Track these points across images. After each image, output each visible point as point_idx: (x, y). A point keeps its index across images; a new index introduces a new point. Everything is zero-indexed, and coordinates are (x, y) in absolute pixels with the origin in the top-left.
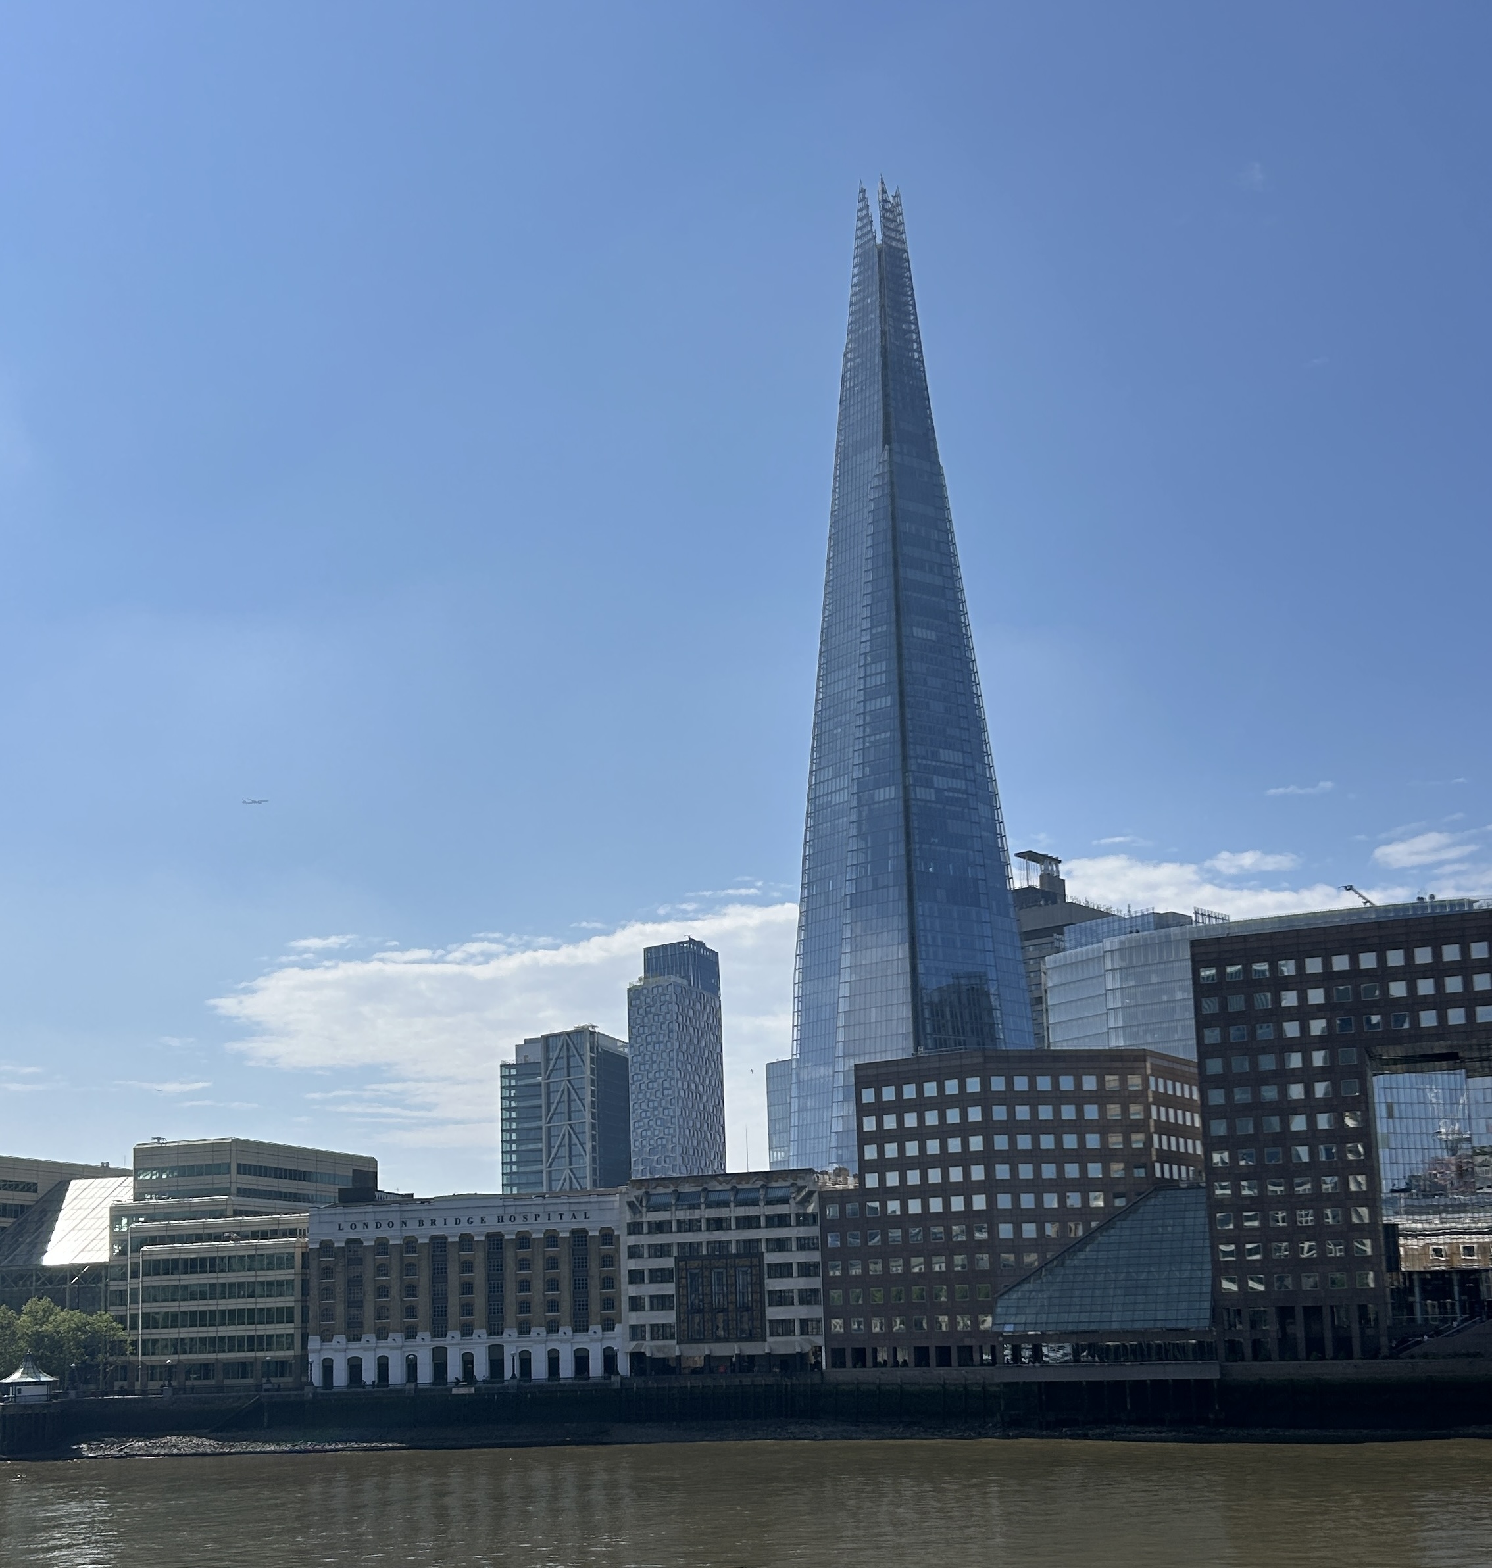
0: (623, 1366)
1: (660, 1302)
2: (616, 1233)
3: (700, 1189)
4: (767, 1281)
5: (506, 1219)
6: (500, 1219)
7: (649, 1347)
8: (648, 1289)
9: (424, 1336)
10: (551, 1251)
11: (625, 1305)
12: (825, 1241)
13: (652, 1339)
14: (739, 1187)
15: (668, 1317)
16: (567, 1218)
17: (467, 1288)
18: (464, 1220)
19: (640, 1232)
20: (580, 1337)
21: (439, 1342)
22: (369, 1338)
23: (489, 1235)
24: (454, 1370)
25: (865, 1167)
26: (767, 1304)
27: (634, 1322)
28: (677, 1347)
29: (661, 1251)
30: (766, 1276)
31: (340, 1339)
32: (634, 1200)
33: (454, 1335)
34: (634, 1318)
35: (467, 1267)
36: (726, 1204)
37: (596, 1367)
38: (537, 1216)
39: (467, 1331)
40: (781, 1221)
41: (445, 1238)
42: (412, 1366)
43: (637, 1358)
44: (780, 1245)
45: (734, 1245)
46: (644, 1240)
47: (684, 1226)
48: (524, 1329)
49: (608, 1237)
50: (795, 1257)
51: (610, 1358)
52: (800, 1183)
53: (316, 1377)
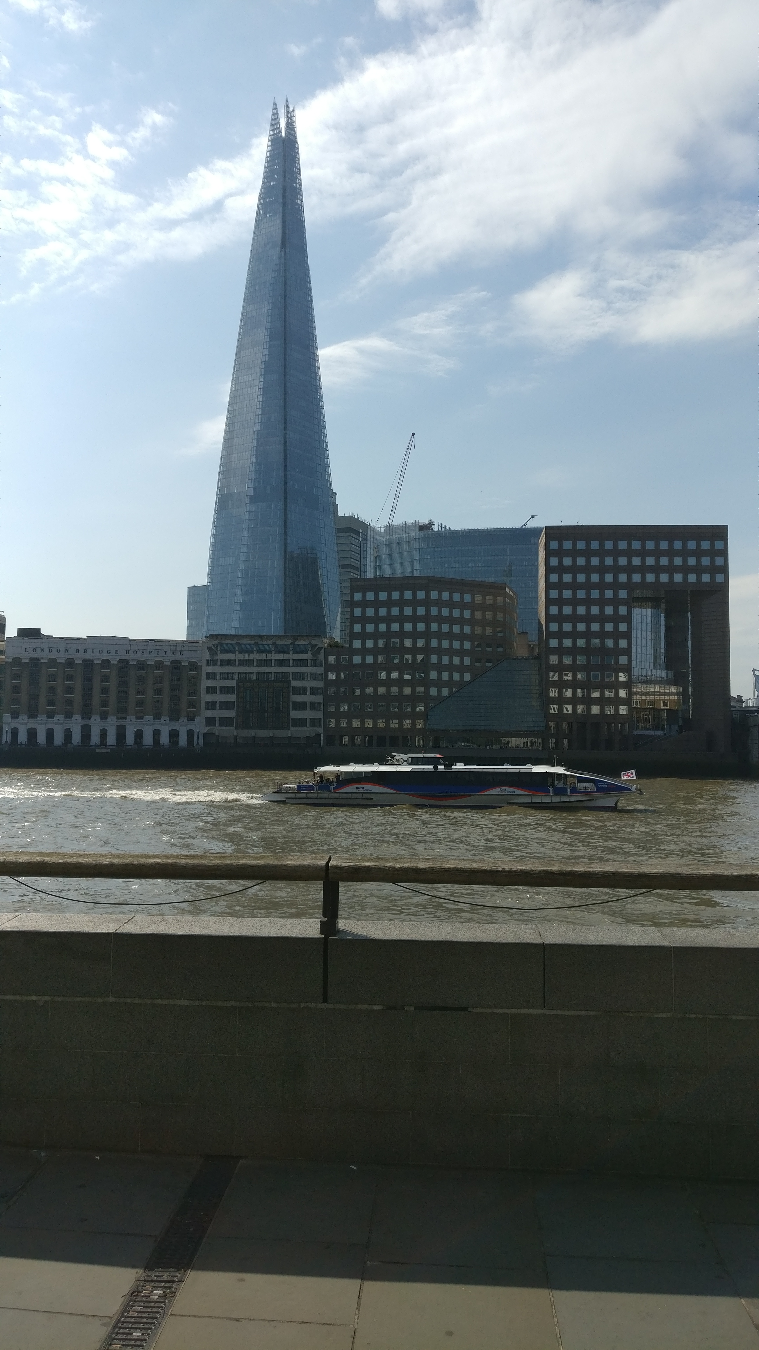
0: (199, 741)
1: (226, 705)
2: (199, 664)
3: (253, 642)
4: (292, 696)
5: (131, 652)
6: (128, 652)
7: (218, 730)
8: (219, 698)
9: (77, 718)
10: (158, 673)
11: (203, 705)
12: (327, 676)
13: (220, 725)
14: (277, 643)
15: (231, 714)
16: (169, 653)
17: (105, 691)
18: (105, 652)
19: (215, 665)
20: (174, 723)
21: (86, 722)
22: (42, 717)
23: (120, 661)
24: (95, 738)
25: (354, 636)
26: (291, 709)
27: (209, 716)
28: (235, 731)
29: (228, 676)
30: (291, 694)
31: (23, 717)
32: (212, 646)
33: (95, 718)
34: (209, 713)
35: (106, 678)
36: (269, 652)
37: (182, 741)
38: (150, 652)
39: (104, 716)
40: (303, 663)
41: (92, 661)
43: (208, 736)
44: (301, 677)
45: (273, 675)
46: (218, 669)
47: (243, 663)
48: (140, 717)
49: (194, 666)
50: (309, 684)
51: (191, 735)
52: (314, 642)
53: (7, 737)
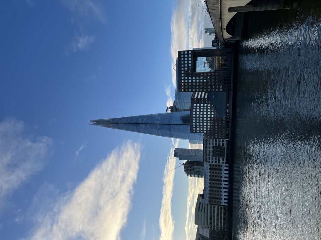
0: (227, 165)
2: (210, 164)
3: (205, 153)
4: (217, 146)
8: (217, 161)
9: (222, 190)
10: (212, 173)
11: (219, 164)
12: (212, 138)
13: (224, 161)
14: (205, 148)
15: (221, 159)
16: (207, 170)
18: (207, 183)
19: (210, 161)
20: (223, 170)
21: (223, 188)
22: (221, 197)
24: (227, 186)
25: (203, 132)
26: (220, 146)
28: (225, 158)
29: (212, 159)
31: (221, 201)
32: (206, 162)
33: (222, 186)
34: (221, 163)
35: (213, 183)
36: (207, 150)
37: (227, 168)
38: (207, 174)
40: (209, 143)
41: (209, 186)
42: (225, 192)
43: (226, 163)
44: (213, 144)
45: (212, 149)
47: (209, 156)
48: (221, 177)
50: (214, 142)
51: (226, 166)
52: (205, 141)
53: (226, 204)
